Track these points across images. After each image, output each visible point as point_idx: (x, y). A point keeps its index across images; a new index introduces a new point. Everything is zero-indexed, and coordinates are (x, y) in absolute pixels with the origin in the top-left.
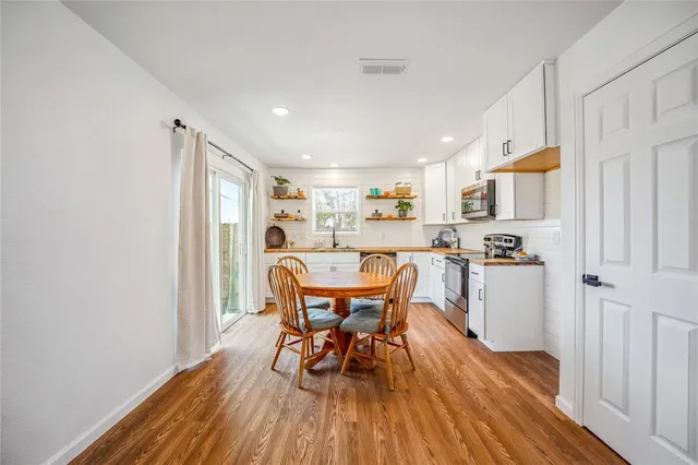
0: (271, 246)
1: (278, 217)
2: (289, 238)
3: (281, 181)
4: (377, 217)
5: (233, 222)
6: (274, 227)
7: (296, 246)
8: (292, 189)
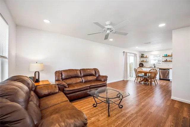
0: (140, 67)
1: (142, 61)
2: (144, 65)
3: (142, 54)
4: (166, 61)
5: (132, 62)
6: (141, 63)
7: (145, 67)
8: (145, 56)
